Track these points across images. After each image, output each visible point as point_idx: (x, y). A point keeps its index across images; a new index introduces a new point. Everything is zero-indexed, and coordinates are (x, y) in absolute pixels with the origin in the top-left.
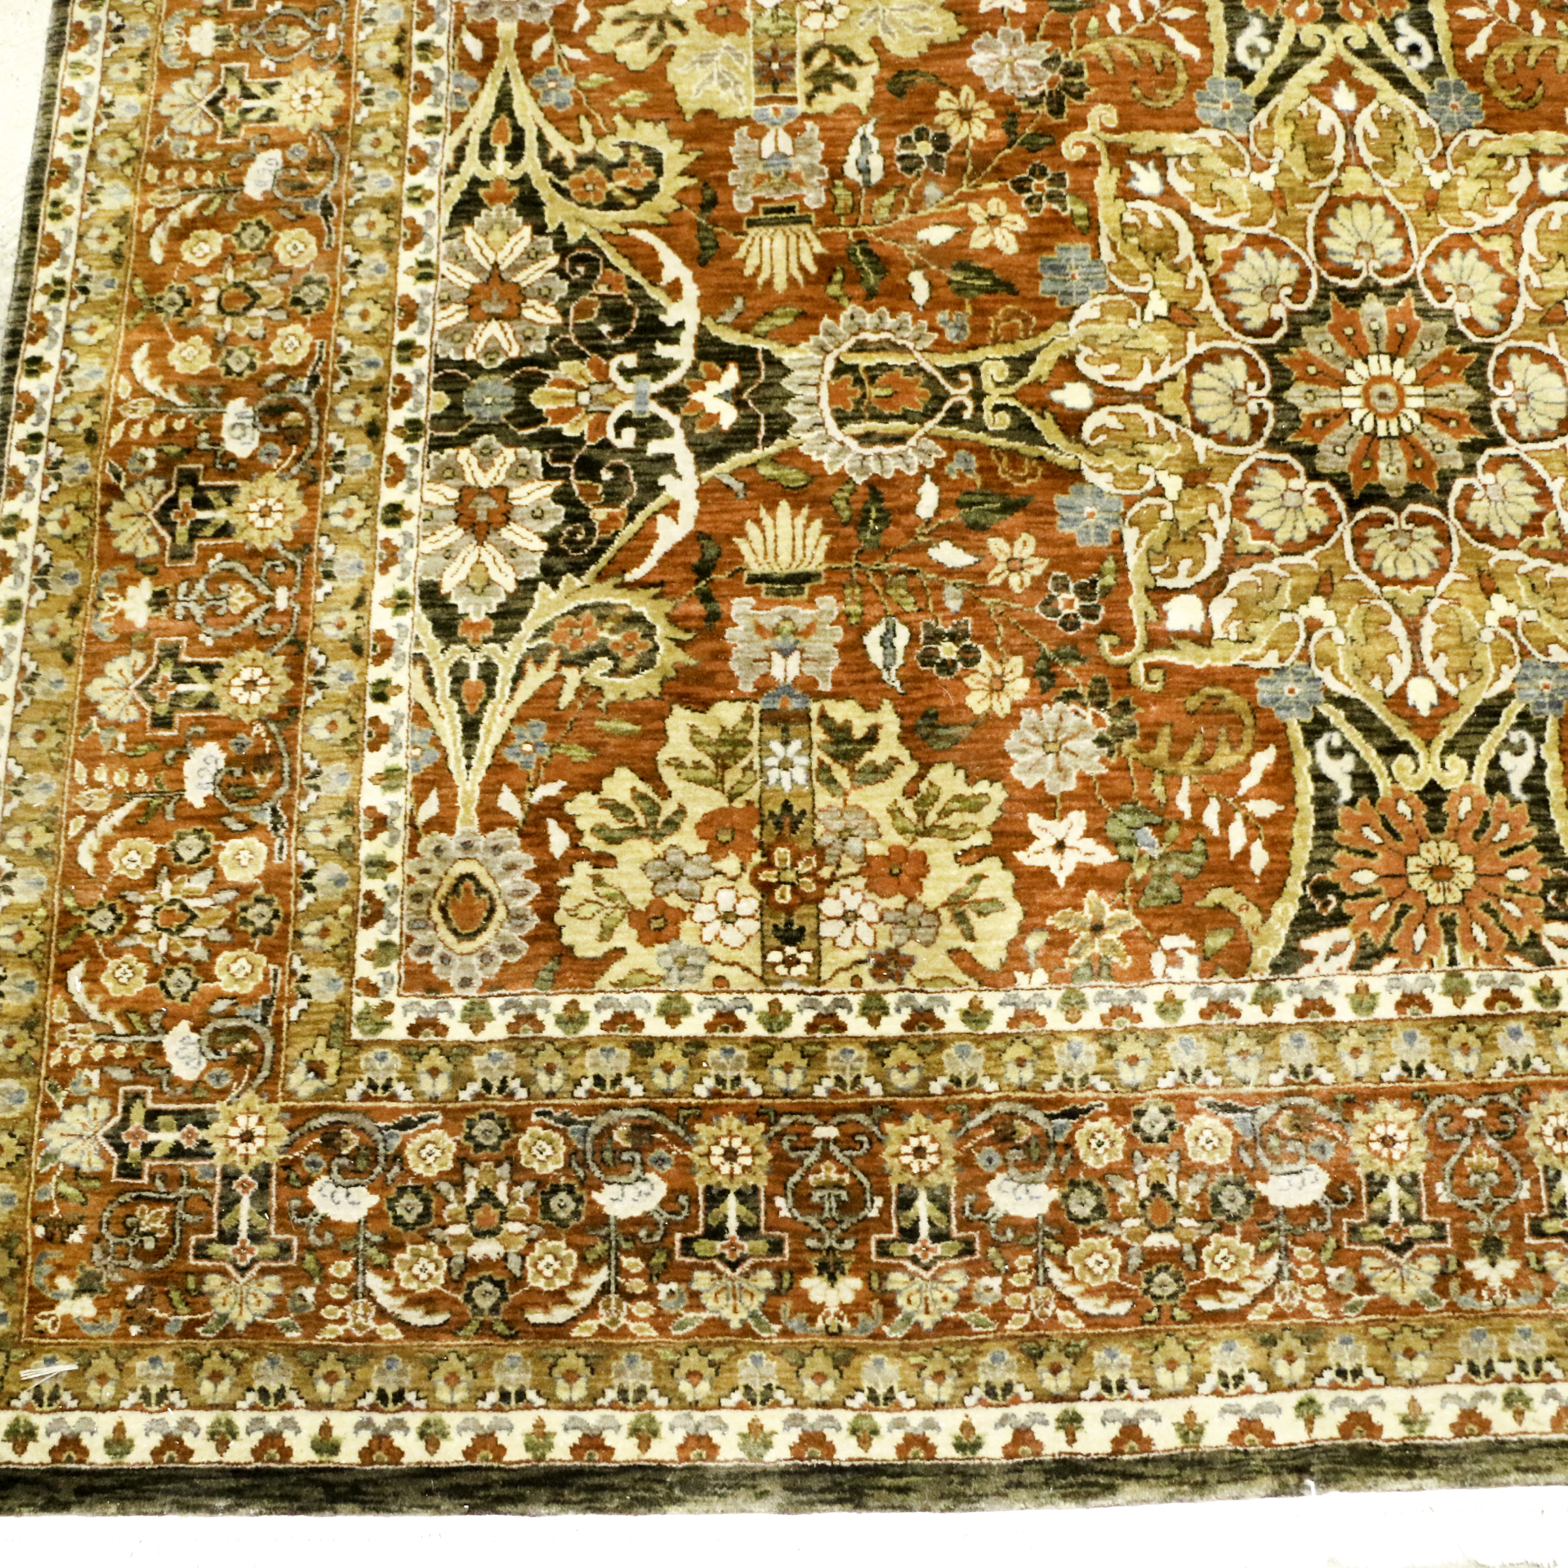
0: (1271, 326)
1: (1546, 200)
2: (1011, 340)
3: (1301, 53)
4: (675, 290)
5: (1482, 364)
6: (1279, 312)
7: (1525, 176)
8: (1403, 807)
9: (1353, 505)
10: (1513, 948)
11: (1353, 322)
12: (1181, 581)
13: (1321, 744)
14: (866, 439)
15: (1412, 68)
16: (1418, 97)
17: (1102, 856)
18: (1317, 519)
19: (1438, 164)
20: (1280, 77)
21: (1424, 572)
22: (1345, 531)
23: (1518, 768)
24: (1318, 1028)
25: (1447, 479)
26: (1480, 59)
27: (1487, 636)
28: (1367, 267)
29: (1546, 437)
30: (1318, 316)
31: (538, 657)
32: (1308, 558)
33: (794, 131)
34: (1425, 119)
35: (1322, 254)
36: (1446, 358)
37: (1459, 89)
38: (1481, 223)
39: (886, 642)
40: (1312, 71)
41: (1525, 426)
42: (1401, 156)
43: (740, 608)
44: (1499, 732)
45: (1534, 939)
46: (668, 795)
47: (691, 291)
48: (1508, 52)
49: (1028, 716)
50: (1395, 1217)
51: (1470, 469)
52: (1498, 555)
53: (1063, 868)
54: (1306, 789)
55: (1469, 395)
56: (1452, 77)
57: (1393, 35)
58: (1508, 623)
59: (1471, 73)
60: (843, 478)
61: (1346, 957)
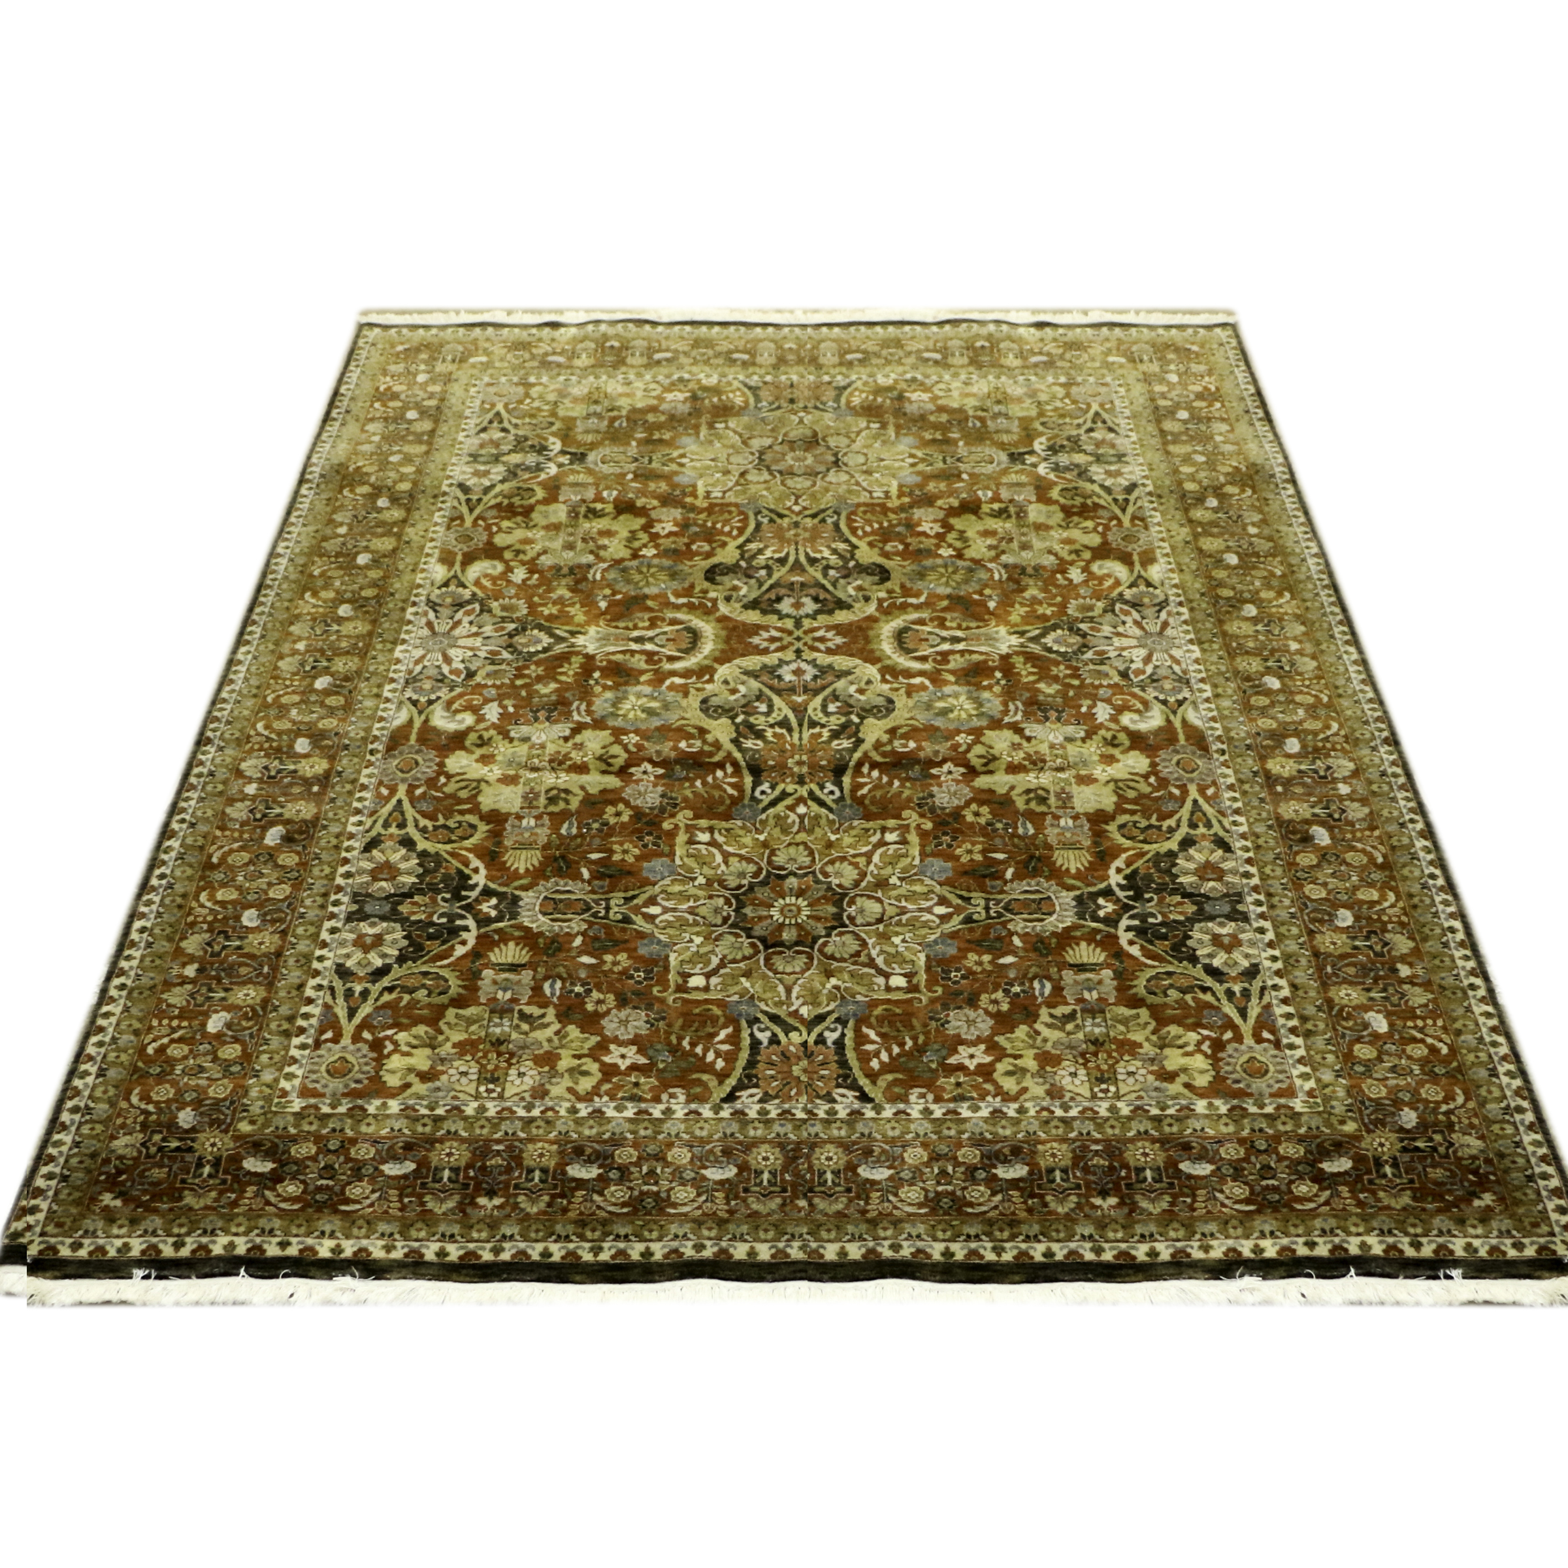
0: (740, 887)
1: (887, 844)
2: (626, 891)
3: (784, 795)
4: (476, 870)
5: (842, 900)
6: (745, 882)
7: (878, 836)
8: (792, 1048)
9: (767, 947)
10: (818, 1097)
11: (781, 886)
12: (697, 971)
13: (755, 1027)
14: (553, 920)
15: (829, 800)
16: (830, 810)
17: (643, 1060)
18: (748, 951)
19: (837, 831)
20: (773, 803)
21: (798, 969)
22: (762, 957)
23: (831, 1037)
24: (740, 1121)
25: (815, 940)
26: (864, 796)
27: (825, 992)
28: (791, 867)
29: (869, 924)
30: (764, 883)
31: (390, 989)
32: (742, 965)
33: (538, 818)
34: (831, 816)
35: (770, 862)
36: (824, 897)
37: (851, 806)
38: (852, 852)
39: (552, 986)
40: (789, 801)
41: (859, 921)
42: (817, 829)
43: (488, 973)
44: (825, 1024)
45: (829, 1094)
46: (441, 1033)
47: (483, 871)
48: (878, 794)
49: (614, 1011)
50: (765, 1183)
51: (829, 935)
52: (836, 964)
53: (623, 1065)
54: (746, 1042)
55: (832, 909)
56: (849, 801)
57: (822, 787)
58: (837, 988)
59: (860, 801)
60: (541, 934)
61: (756, 1098)
